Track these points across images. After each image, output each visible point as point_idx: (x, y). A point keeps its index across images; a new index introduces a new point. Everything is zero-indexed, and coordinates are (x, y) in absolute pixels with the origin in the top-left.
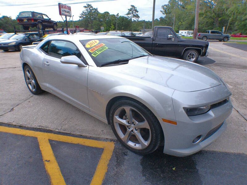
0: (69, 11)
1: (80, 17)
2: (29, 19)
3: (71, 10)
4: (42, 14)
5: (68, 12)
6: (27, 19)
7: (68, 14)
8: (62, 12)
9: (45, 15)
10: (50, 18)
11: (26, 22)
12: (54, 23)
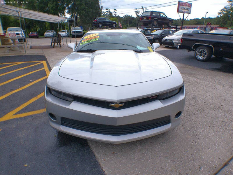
0: (189, 8)
1: (220, 13)
2: (148, 17)
3: (191, 7)
4: (160, 13)
5: (187, 9)
6: (146, 17)
7: (187, 11)
8: (180, 9)
9: (163, 13)
10: (166, 16)
11: (145, 20)
12: (170, 20)
